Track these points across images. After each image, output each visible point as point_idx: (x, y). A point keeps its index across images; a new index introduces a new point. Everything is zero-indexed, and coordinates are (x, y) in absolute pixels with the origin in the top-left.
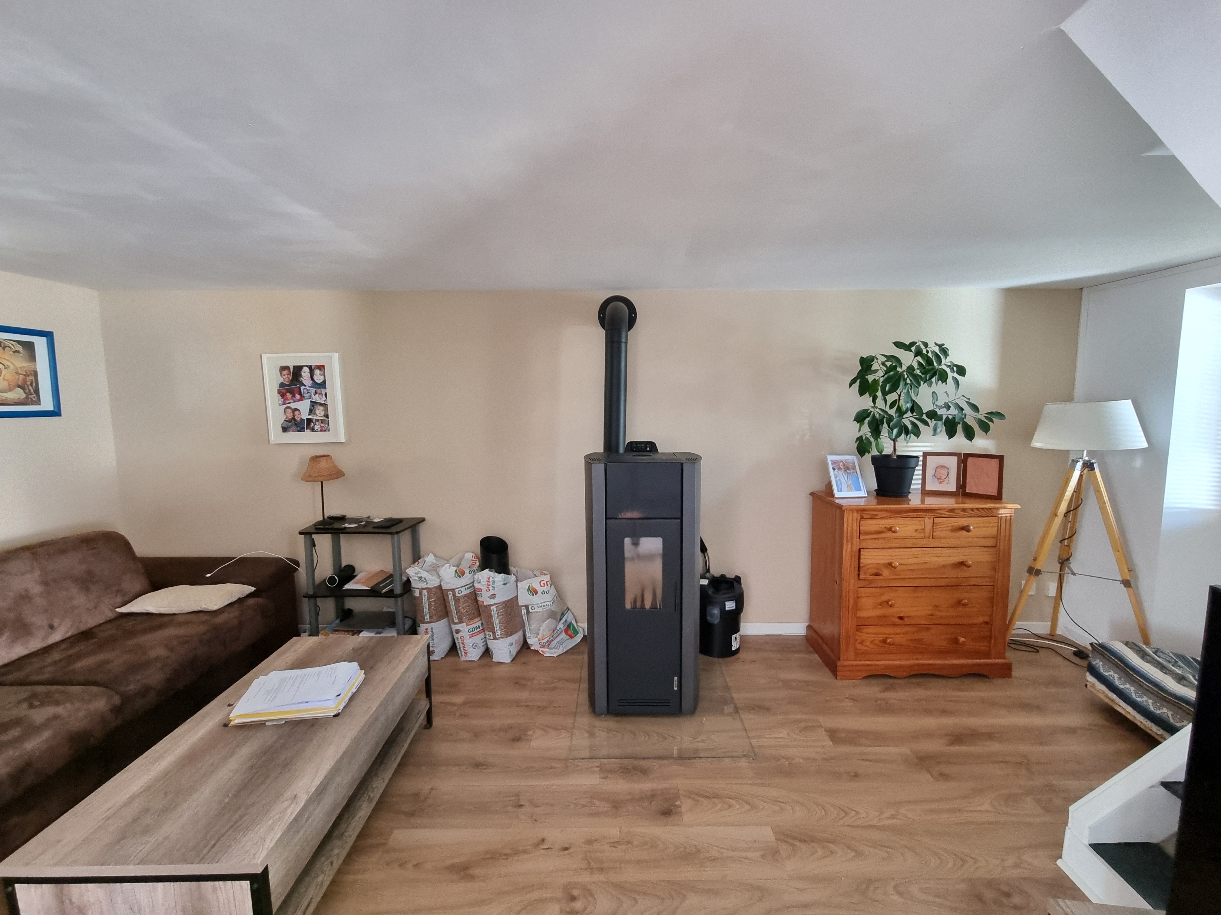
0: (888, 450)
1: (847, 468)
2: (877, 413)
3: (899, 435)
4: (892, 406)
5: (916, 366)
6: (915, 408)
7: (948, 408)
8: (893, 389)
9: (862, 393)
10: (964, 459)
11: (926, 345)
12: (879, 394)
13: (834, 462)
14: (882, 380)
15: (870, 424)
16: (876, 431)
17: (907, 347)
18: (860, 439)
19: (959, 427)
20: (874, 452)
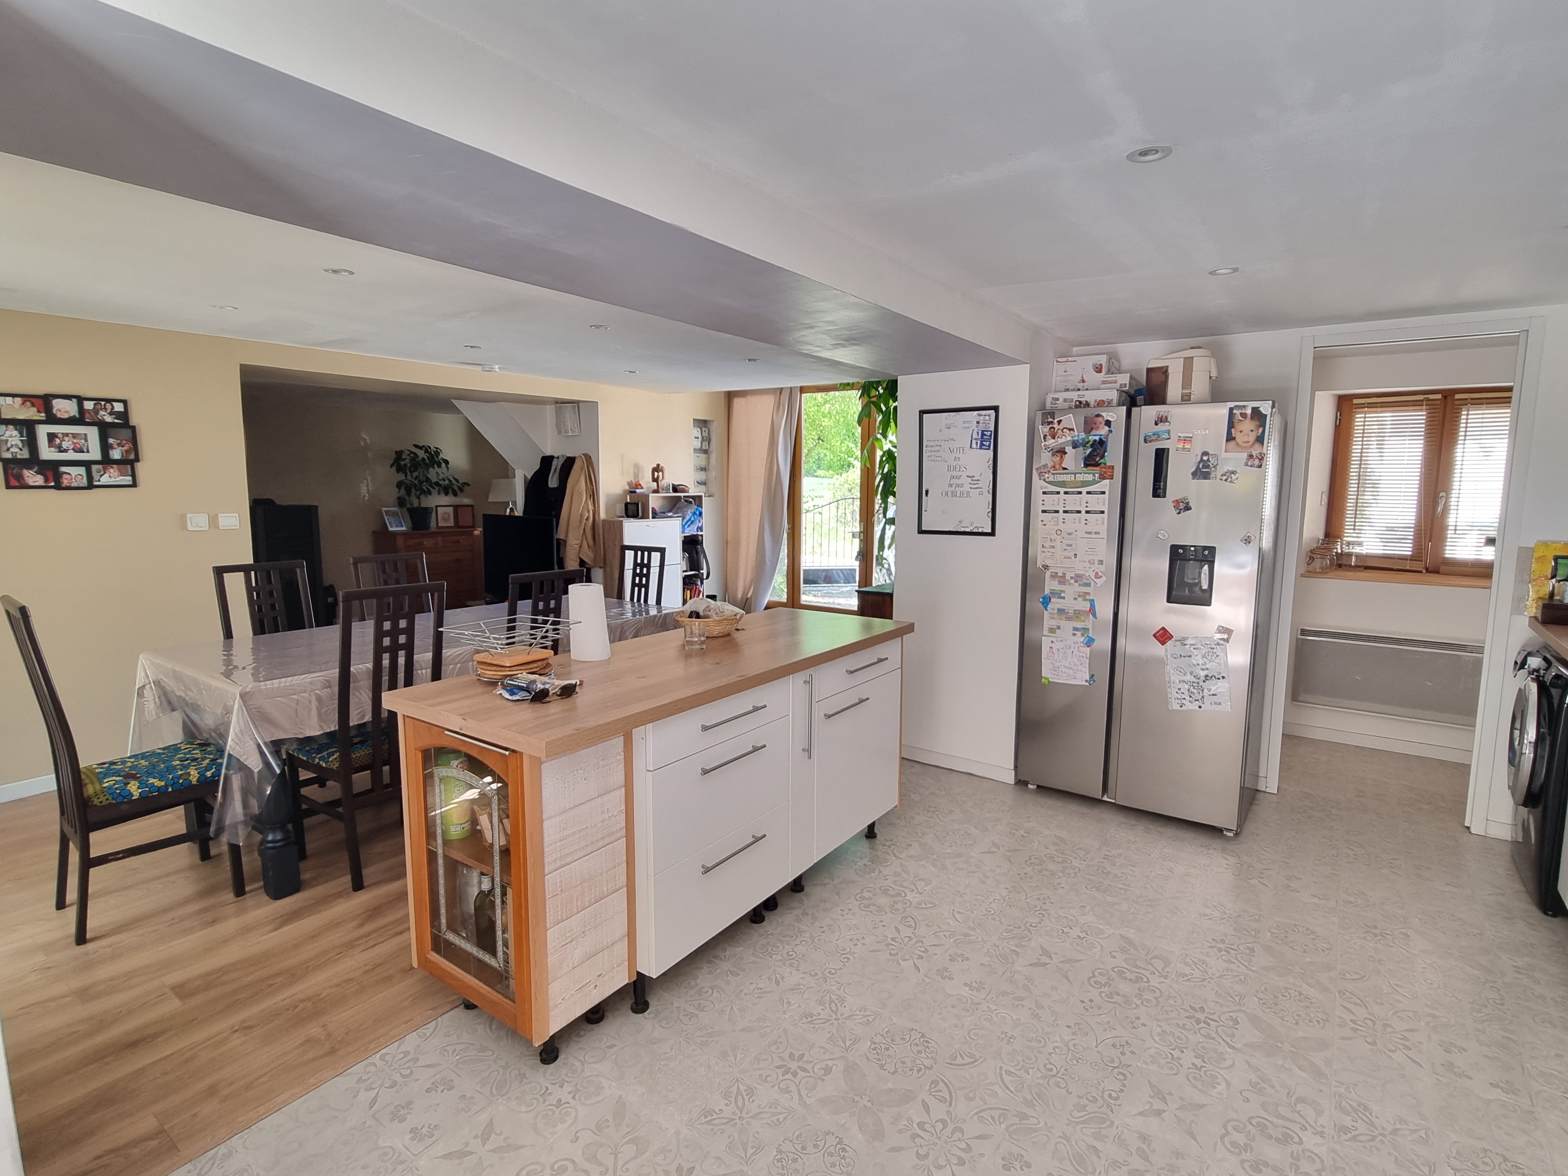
0: (416, 504)
1: (395, 514)
2: (408, 482)
3: (420, 494)
4: (415, 479)
5: (426, 458)
6: (428, 480)
7: (445, 480)
8: (416, 470)
9: (398, 471)
10: (456, 508)
11: (430, 448)
12: (408, 472)
13: (386, 512)
14: (409, 465)
15: (405, 489)
16: (409, 493)
17: (421, 448)
18: (399, 498)
19: (450, 490)
20: (409, 506)
